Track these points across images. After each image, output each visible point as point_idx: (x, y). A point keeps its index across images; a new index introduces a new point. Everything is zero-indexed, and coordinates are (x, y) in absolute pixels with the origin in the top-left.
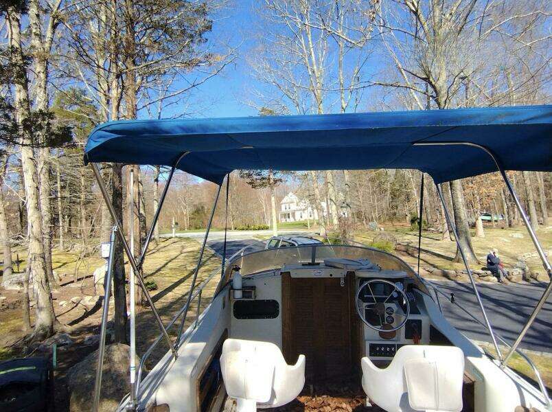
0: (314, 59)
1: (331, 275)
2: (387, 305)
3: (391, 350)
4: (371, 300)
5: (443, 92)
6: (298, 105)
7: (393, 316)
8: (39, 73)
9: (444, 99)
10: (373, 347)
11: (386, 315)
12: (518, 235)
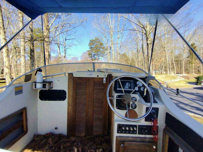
0: (111, 23)
1: (98, 76)
2: (133, 95)
3: (133, 129)
4: (121, 92)
5: (148, 32)
6: (106, 37)
7: (136, 103)
8: (20, 16)
9: (148, 34)
10: (120, 127)
11: (131, 103)
12: (164, 76)
